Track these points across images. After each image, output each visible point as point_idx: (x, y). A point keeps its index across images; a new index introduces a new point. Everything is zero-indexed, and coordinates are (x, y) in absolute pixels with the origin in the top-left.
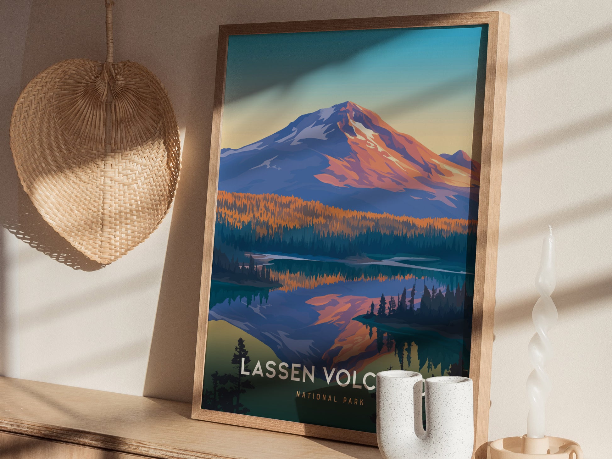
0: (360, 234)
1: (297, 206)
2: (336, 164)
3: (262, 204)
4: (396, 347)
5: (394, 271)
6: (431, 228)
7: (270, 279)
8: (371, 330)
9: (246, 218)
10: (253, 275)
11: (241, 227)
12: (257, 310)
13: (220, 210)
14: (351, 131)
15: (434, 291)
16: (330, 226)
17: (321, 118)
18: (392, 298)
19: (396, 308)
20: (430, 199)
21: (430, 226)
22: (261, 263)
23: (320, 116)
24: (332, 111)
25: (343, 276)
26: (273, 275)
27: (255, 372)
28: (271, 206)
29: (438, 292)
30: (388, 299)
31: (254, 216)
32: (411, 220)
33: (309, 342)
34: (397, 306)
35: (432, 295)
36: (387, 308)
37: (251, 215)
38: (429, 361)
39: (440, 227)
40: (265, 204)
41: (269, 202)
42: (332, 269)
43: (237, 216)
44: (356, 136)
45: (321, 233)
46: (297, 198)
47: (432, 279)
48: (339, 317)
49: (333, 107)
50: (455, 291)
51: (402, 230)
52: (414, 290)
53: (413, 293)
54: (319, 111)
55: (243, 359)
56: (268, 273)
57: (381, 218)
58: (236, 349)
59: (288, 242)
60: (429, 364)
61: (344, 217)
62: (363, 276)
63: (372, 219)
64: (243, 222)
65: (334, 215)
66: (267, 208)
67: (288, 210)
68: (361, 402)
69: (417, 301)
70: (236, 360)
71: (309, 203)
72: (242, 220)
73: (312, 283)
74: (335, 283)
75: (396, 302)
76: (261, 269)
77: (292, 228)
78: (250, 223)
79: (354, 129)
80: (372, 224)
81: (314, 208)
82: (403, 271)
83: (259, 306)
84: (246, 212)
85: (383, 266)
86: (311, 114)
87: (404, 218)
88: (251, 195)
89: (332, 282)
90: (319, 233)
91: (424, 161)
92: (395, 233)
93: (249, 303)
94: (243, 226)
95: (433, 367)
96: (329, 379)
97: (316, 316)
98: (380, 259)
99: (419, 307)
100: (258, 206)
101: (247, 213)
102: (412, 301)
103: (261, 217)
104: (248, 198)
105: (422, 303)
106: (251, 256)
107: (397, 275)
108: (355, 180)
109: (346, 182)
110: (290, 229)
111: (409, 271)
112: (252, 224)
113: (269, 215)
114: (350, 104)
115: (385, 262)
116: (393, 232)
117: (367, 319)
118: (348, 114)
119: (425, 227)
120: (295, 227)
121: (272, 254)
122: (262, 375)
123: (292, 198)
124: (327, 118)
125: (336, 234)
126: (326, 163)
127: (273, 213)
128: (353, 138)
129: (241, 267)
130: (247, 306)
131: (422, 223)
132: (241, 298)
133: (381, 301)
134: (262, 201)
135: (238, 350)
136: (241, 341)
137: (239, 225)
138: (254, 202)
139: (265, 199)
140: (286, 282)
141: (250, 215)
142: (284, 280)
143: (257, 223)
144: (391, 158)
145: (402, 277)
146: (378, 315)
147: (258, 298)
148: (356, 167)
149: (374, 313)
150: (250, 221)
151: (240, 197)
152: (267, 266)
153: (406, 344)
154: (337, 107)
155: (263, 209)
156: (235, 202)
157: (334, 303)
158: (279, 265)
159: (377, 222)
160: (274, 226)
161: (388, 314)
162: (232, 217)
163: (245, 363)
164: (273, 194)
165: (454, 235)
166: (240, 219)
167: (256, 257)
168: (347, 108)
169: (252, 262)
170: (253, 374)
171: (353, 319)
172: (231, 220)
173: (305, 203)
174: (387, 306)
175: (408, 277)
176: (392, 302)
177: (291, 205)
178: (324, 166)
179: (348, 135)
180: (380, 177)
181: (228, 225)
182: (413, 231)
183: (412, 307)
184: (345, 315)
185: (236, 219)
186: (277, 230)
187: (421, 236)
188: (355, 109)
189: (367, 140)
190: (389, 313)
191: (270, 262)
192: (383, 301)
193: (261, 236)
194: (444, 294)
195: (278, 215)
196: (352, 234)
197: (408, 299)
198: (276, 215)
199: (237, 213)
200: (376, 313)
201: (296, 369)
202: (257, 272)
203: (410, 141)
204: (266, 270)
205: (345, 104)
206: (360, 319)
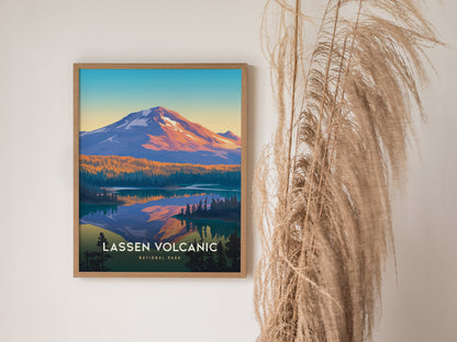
2: (154, 139)
5: (194, 192)
9: (99, 169)
10: (106, 198)
12: (110, 217)
14: (163, 122)
26: (119, 198)
28: (115, 162)
32: (202, 166)
33: (145, 231)
42: (156, 193)
43: (93, 168)
69: (209, 206)
70: (100, 244)
73: (145, 201)
82: (200, 192)
87: (198, 165)
93: (105, 213)
97: (148, 217)
117: (180, 216)
126: (148, 139)
136: (101, 234)
147: (111, 210)
148: (167, 141)
154: (153, 109)
157: (159, 210)
158: (122, 193)
159: (182, 168)
167: (107, 189)
169: (105, 192)
178: (147, 140)
180: (182, 145)
184: (166, 216)
192: (188, 207)
196: (167, 175)
203: (199, 127)
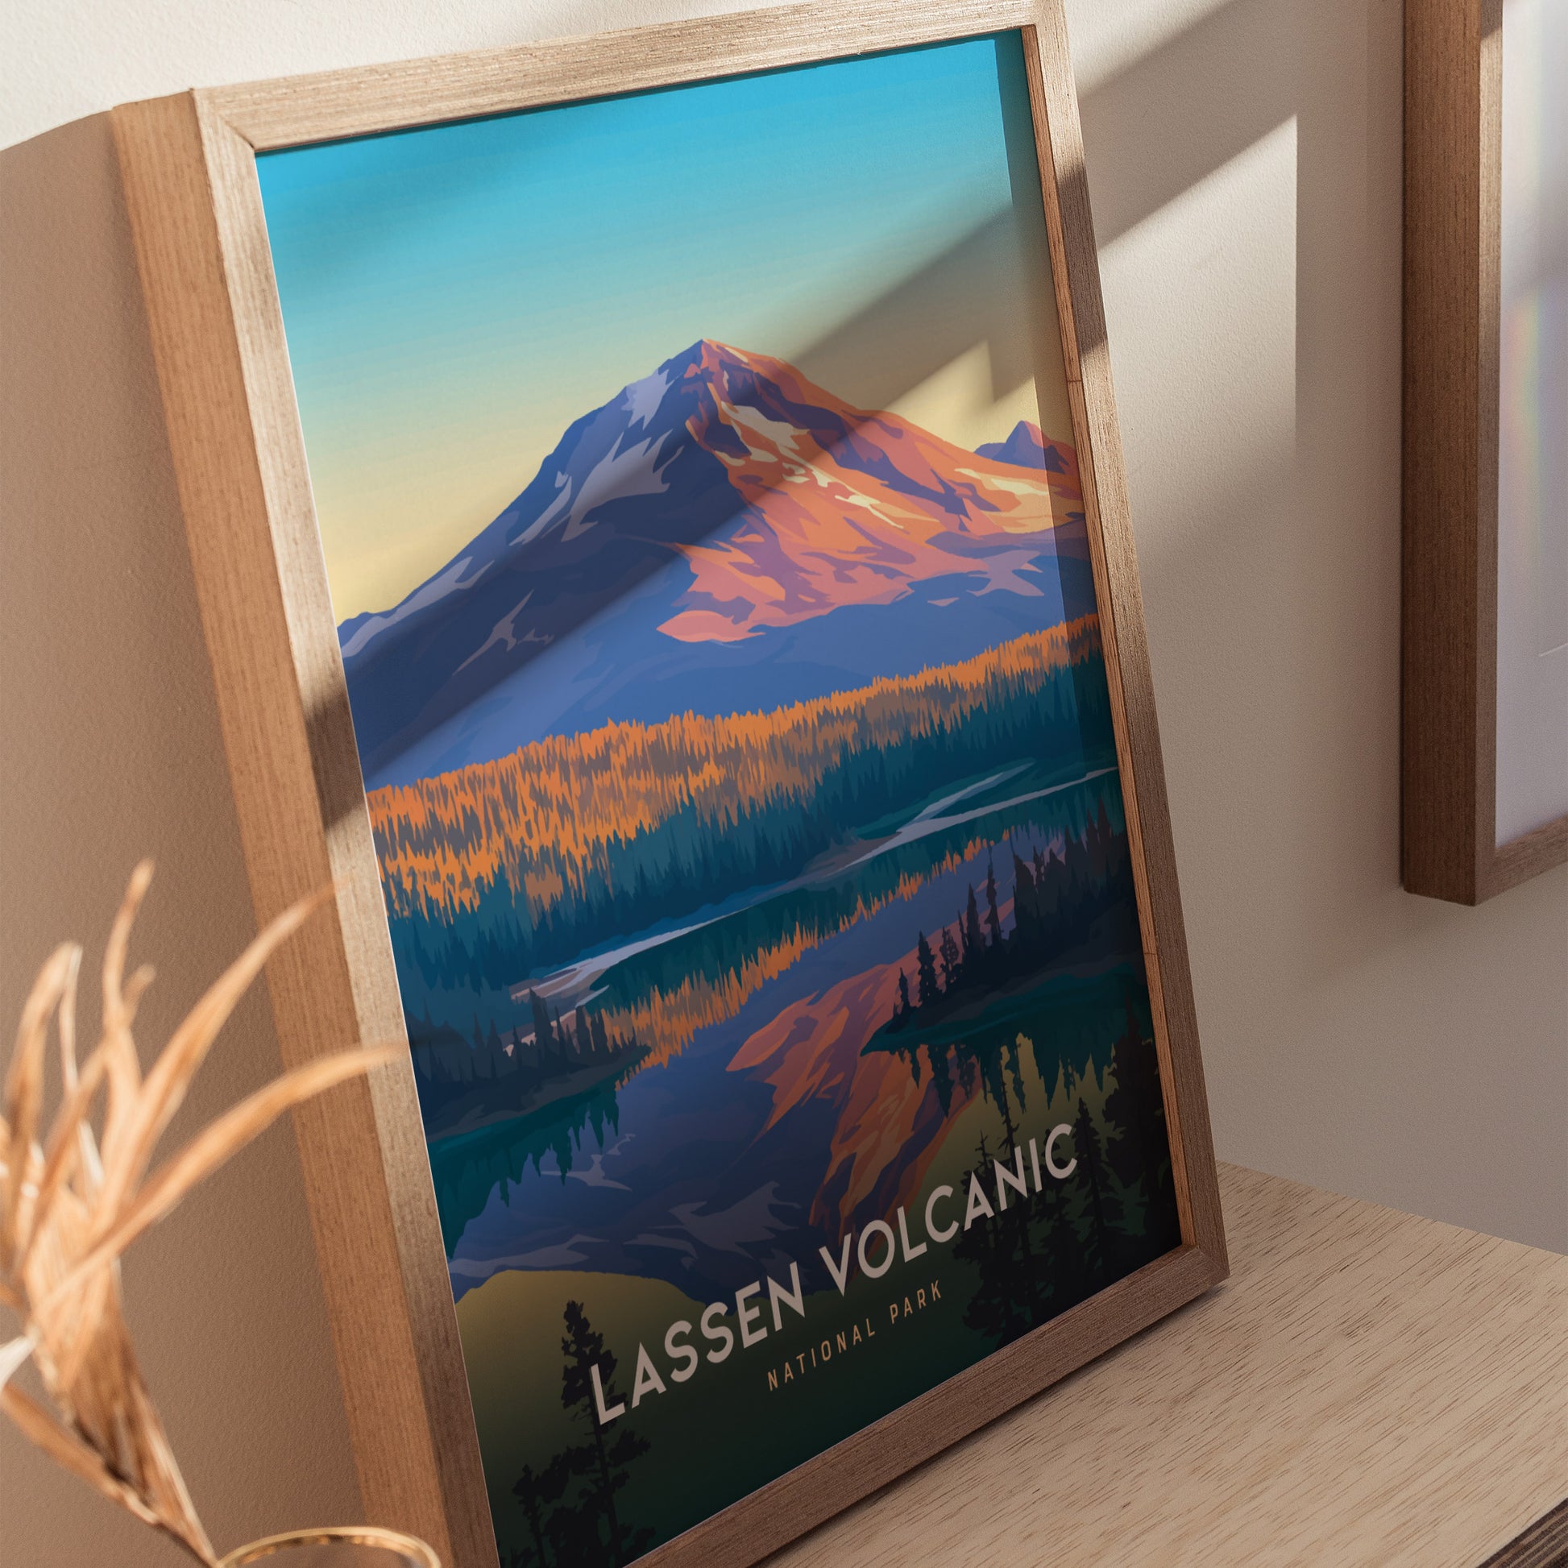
0: (827, 776)
1: (631, 752)
3: (523, 790)
4: (983, 1075)
6: (996, 678)
7: (610, 1044)
8: (914, 1061)
11: (477, 903)
13: (392, 868)
15: (1037, 860)
16: (740, 785)
17: (634, 420)
18: (945, 934)
19: (959, 961)
20: (978, 594)
21: (993, 674)
22: (567, 1002)
23: (631, 413)
24: (662, 387)
25: (810, 929)
27: (640, 1389)
29: (1047, 859)
30: (935, 943)
31: (508, 843)
34: (961, 951)
35: (1034, 873)
36: (938, 970)
37: (498, 843)
38: (1066, 1068)
39: (1017, 669)
40: (532, 785)
41: (543, 773)
44: (748, 453)
45: (722, 818)
46: (624, 726)
47: (1027, 830)
48: (826, 1066)
49: (661, 370)
50: (1084, 838)
51: (930, 715)
52: (991, 882)
53: (991, 893)
54: (623, 397)
55: (595, 1370)
56: (599, 1026)
57: (868, 699)
58: (566, 1347)
59: (632, 892)
60: (1067, 1076)
61: (772, 737)
62: (860, 904)
63: (847, 711)
64: (479, 879)
65: (742, 743)
66: (541, 798)
67: (607, 776)
68: (935, 1290)
71: (665, 729)
72: (472, 877)
74: (794, 964)
75: (958, 938)
76: (573, 1027)
77: (632, 835)
78: (500, 876)
79: (739, 432)
80: (849, 730)
81: (682, 739)
83: (597, 1158)
84: (479, 837)
85: (903, 846)
86: (600, 410)
88: (478, 769)
89: (785, 965)
90: (714, 820)
91: (942, 482)
92: (914, 732)
94: (482, 894)
95: (1077, 1076)
96: (840, 1278)
98: (891, 831)
99: (1014, 925)
100: (511, 800)
101: (484, 841)
102: (993, 918)
103: (530, 836)
104: (475, 783)
105: (1019, 910)
106: (532, 993)
107: (944, 859)
108: (776, 604)
109: (754, 618)
110: (628, 841)
111: (969, 829)
112: (509, 876)
113: (554, 817)
114: (708, 346)
115: (910, 833)
116: (907, 733)
118: (710, 386)
119: (982, 681)
120: (640, 831)
121: (593, 956)
122: (662, 1389)
123: (611, 730)
124: (652, 415)
125: (762, 803)
127: (564, 810)
128: (738, 463)
129: (509, 1049)
130: (563, 1177)
131: (970, 673)
132: (536, 1162)
133: (920, 959)
134: (519, 777)
135: (573, 1348)
137: (467, 897)
138: (497, 793)
139: (528, 766)
140: (658, 1034)
141: (494, 847)
142: (650, 1028)
143: (525, 865)
144: (859, 500)
145: (957, 858)
146: (921, 1003)
149: (912, 1004)
150: (501, 868)
151: (444, 791)
152: (588, 1005)
153: (1004, 1050)
155: (531, 804)
156: (433, 815)
160: (580, 852)
161: (944, 989)
162: (436, 875)
163: (604, 1381)
164: (548, 740)
165: (1052, 679)
166: (464, 873)
168: (703, 366)
170: (636, 1402)
171: (864, 1052)
172: (436, 892)
173: (651, 735)
174: (938, 962)
175: (972, 850)
176: (948, 947)
177: (614, 757)
179: (724, 456)
181: (430, 910)
182: (955, 707)
183: (996, 934)
185: (451, 879)
186: (589, 865)
187: (977, 712)
188: (729, 363)
189: (783, 458)
190: (947, 982)
191: (595, 986)
193: (547, 907)
194: (1061, 858)
195: (582, 810)
197: (983, 914)
198: (577, 811)
199: (450, 855)
200: (915, 1002)
201: (750, 1303)
202: (564, 1042)
204: (588, 1021)
205: (694, 354)
206: (877, 1043)
